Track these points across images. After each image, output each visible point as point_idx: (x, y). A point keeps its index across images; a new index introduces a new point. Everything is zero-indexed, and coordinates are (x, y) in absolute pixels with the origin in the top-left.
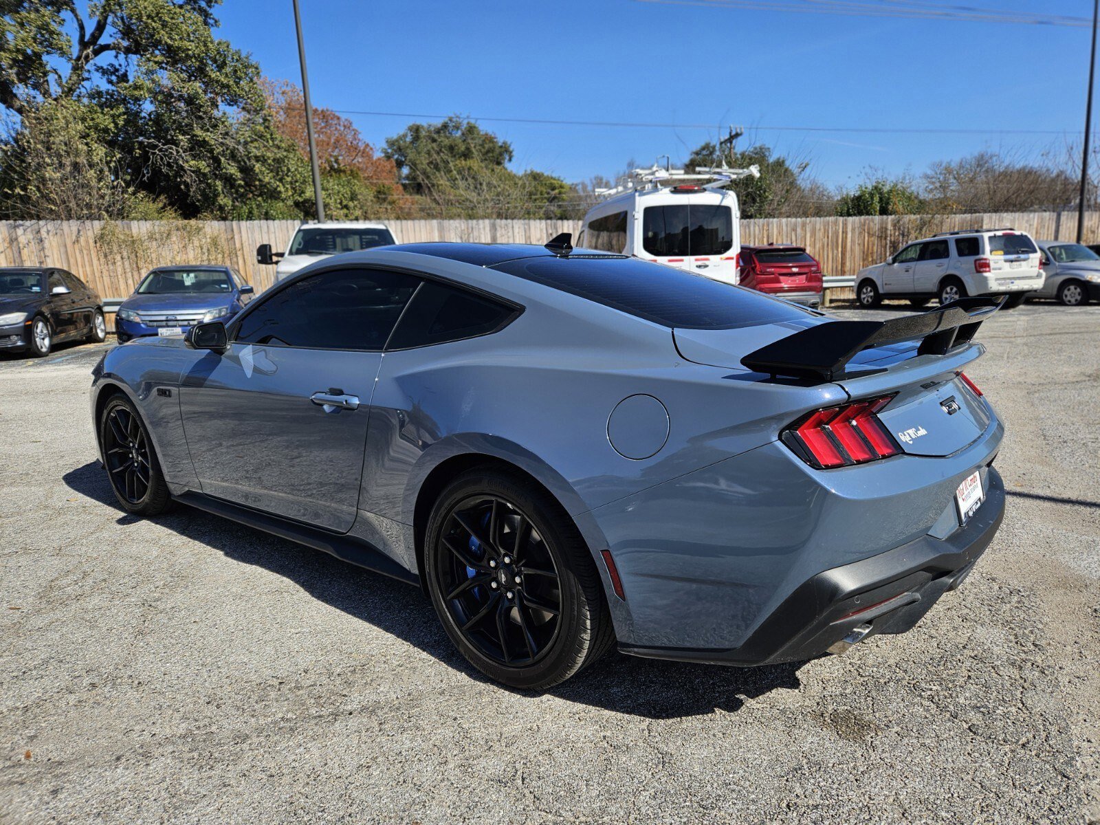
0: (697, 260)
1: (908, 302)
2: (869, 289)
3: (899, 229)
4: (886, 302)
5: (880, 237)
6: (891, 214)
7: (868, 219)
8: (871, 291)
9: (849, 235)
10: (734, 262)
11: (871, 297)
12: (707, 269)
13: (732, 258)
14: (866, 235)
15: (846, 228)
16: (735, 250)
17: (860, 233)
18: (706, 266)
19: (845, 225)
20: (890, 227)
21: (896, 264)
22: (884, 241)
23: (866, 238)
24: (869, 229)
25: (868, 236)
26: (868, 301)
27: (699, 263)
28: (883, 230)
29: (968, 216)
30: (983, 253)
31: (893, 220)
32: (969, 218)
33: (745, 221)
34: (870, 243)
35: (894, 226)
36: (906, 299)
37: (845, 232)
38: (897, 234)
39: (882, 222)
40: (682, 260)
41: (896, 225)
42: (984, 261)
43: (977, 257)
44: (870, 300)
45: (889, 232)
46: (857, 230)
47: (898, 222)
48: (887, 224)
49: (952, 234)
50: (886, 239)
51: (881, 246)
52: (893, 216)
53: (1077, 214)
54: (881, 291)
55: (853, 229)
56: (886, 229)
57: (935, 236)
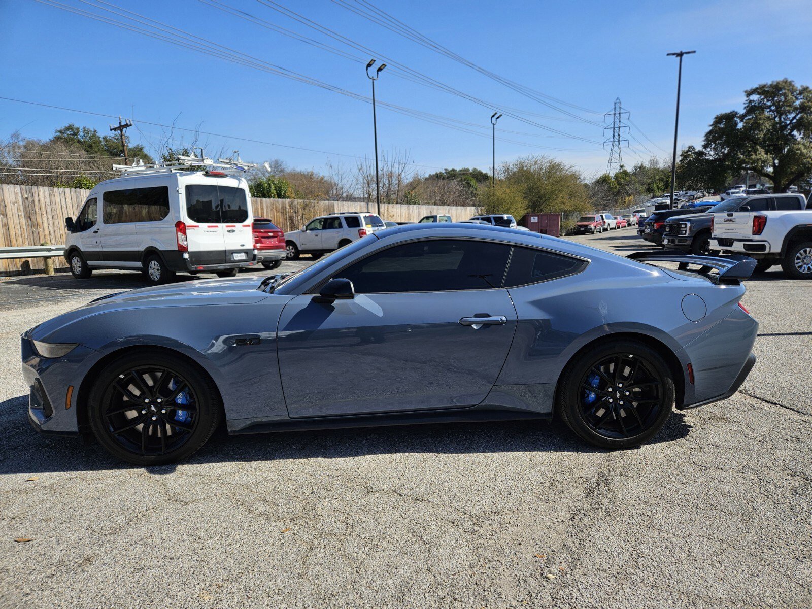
0: (227, 226)
1: (310, 255)
2: (291, 247)
3: (293, 208)
4: (301, 256)
5: (283, 213)
6: (287, 198)
7: (275, 201)
8: (292, 249)
9: (265, 211)
10: (250, 229)
11: (293, 253)
12: (234, 233)
13: (249, 226)
14: (275, 211)
15: (263, 206)
16: (250, 220)
17: (271, 210)
18: (234, 231)
19: (262, 203)
20: (288, 207)
21: (308, 231)
22: (285, 216)
23: (275, 213)
24: (276, 208)
25: (276, 212)
26: (291, 255)
27: (229, 229)
28: (284, 208)
29: (327, 202)
30: (362, 226)
31: (289, 202)
32: (327, 204)
33: (254, 199)
34: (278, 217)
35: (290, 206)
36: (308, 254)
37: (262, 209)
38: (292, 211)
39: (283, 204)
40: (217, 227)
41: (291, 205)
42: (363, 231)
43: (360, 228)
44: (293, 255)
45: (287, 210)
46: (269, 207)
47: (292, 203)
48: (285, 204)
49: (341, 214)
50: (286, 214)
51: (284, 219)
52: (289, 200)
53: (376, 204)
54: (300, 249)
55: (267, 207)
56: (285, 207)
57: (330, 214)
